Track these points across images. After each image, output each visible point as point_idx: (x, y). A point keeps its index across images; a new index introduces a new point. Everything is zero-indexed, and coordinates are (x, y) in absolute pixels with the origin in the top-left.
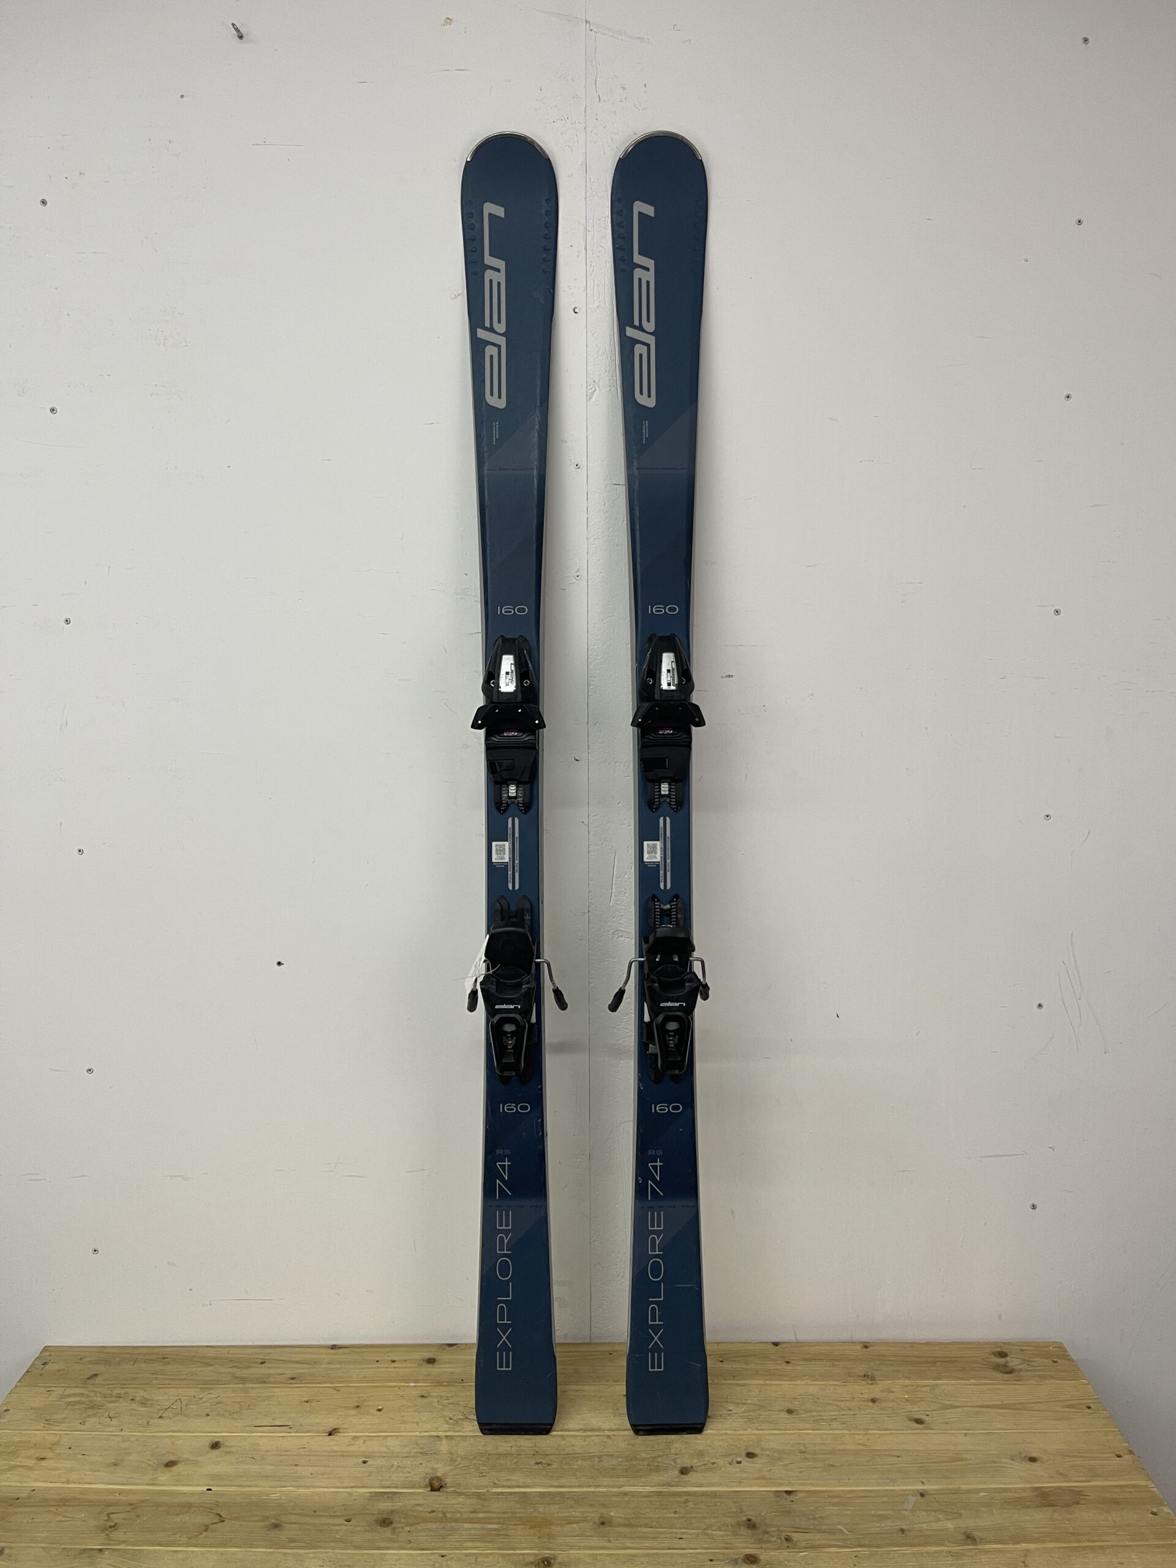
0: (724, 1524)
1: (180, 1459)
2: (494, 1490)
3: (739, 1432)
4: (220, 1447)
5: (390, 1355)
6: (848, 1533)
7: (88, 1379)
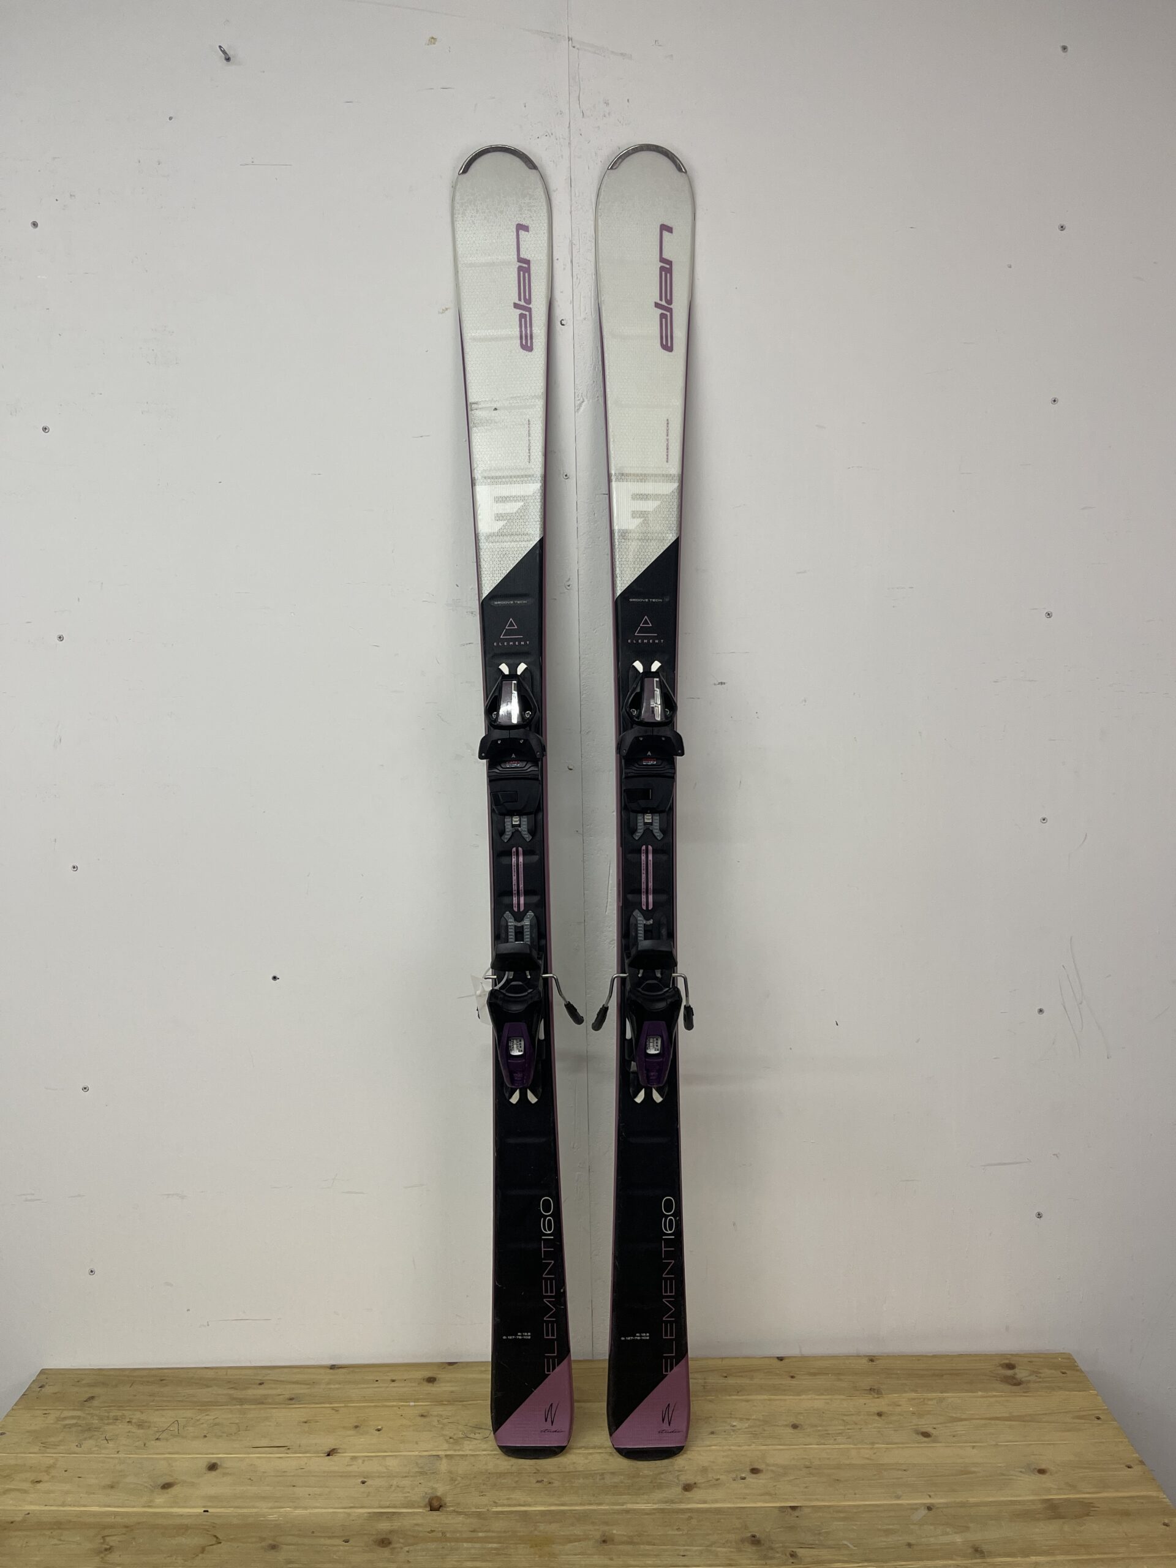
0: (728, 1540)
1: (176, 1481)
2: (495, 1509)
3: (742, 1448)
4: (217, 1469)
5: (388, 1374)
6: (854, 1548)
7: (85, 1401)
